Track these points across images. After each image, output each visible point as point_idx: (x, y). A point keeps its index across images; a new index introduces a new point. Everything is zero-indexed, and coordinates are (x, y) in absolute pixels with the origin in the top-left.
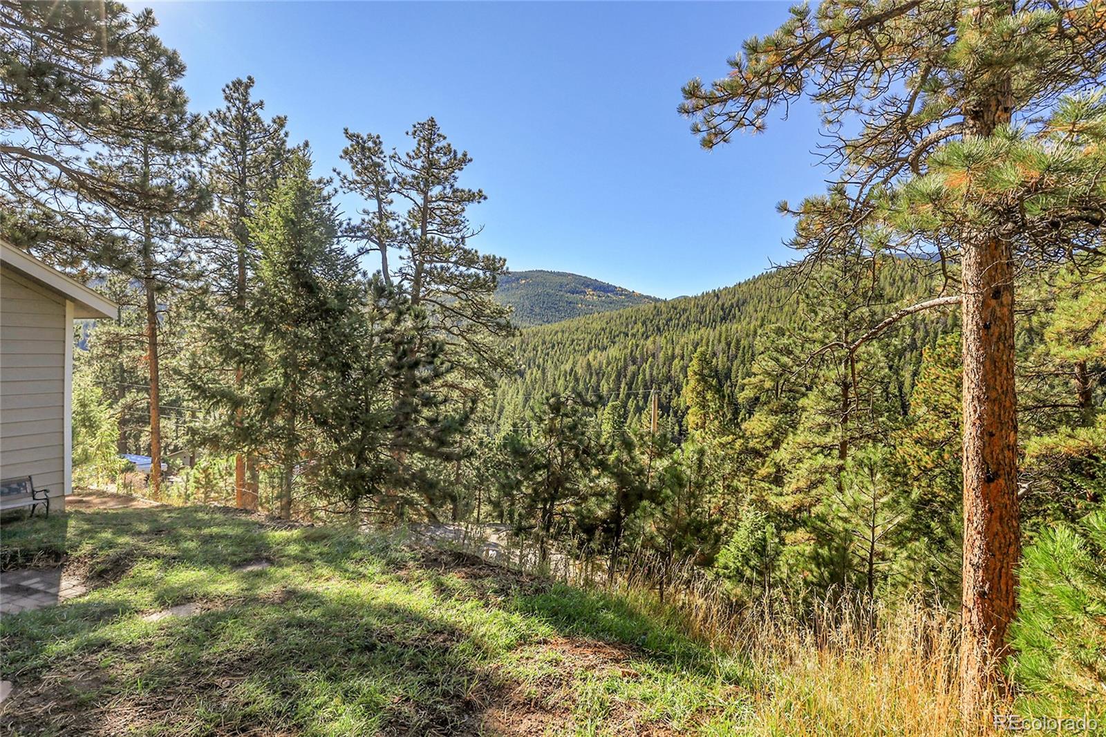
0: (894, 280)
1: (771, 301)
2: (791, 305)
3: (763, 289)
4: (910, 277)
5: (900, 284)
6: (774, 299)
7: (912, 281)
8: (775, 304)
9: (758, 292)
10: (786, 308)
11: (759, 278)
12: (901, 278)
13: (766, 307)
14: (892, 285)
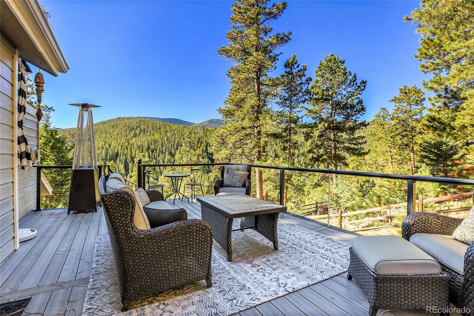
0: (154, 128)
1: (106, 134)
2: (115, 136)
3: (103, 128)
4: (159, 127)
5: (156, 129)
6: (108, 132)
7: (159, 129)
8: (108, 135)
9: (100, 129)
10: (113, 137)
11: (100, 123)
12: (156, 127)
13: (104, 136)
14: (153, 129)
